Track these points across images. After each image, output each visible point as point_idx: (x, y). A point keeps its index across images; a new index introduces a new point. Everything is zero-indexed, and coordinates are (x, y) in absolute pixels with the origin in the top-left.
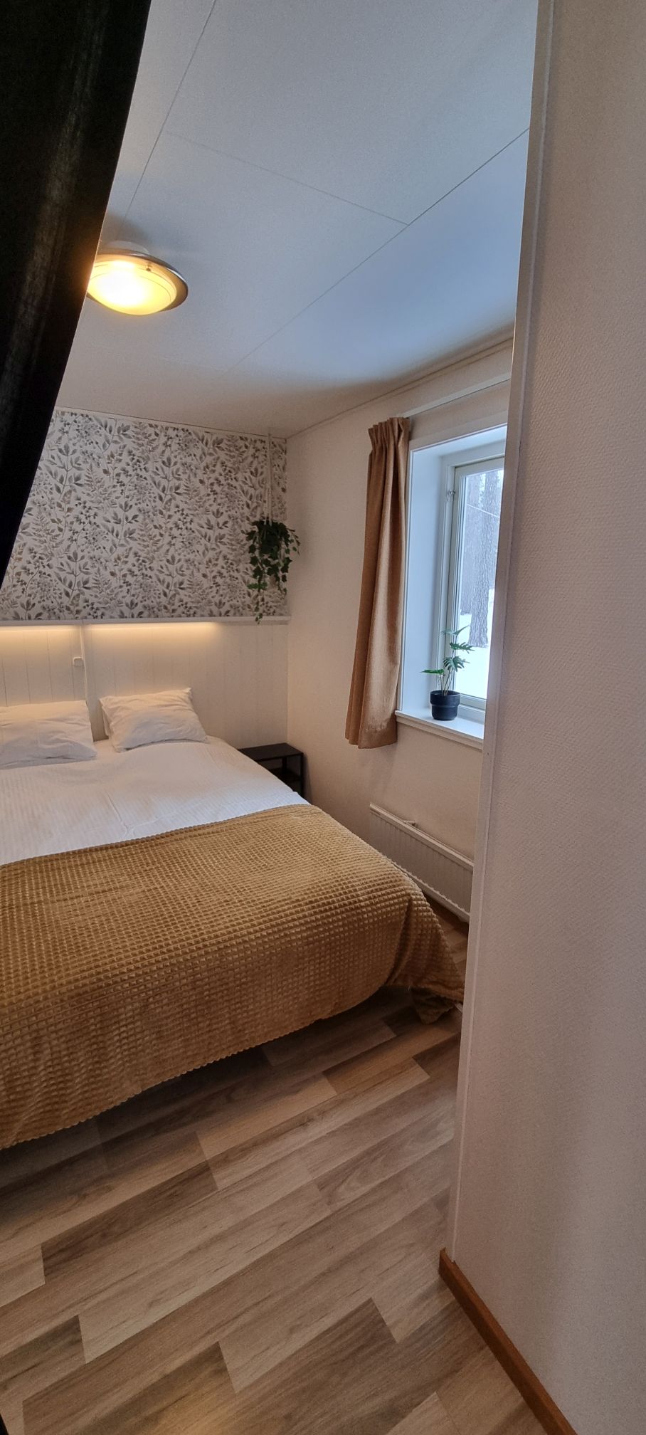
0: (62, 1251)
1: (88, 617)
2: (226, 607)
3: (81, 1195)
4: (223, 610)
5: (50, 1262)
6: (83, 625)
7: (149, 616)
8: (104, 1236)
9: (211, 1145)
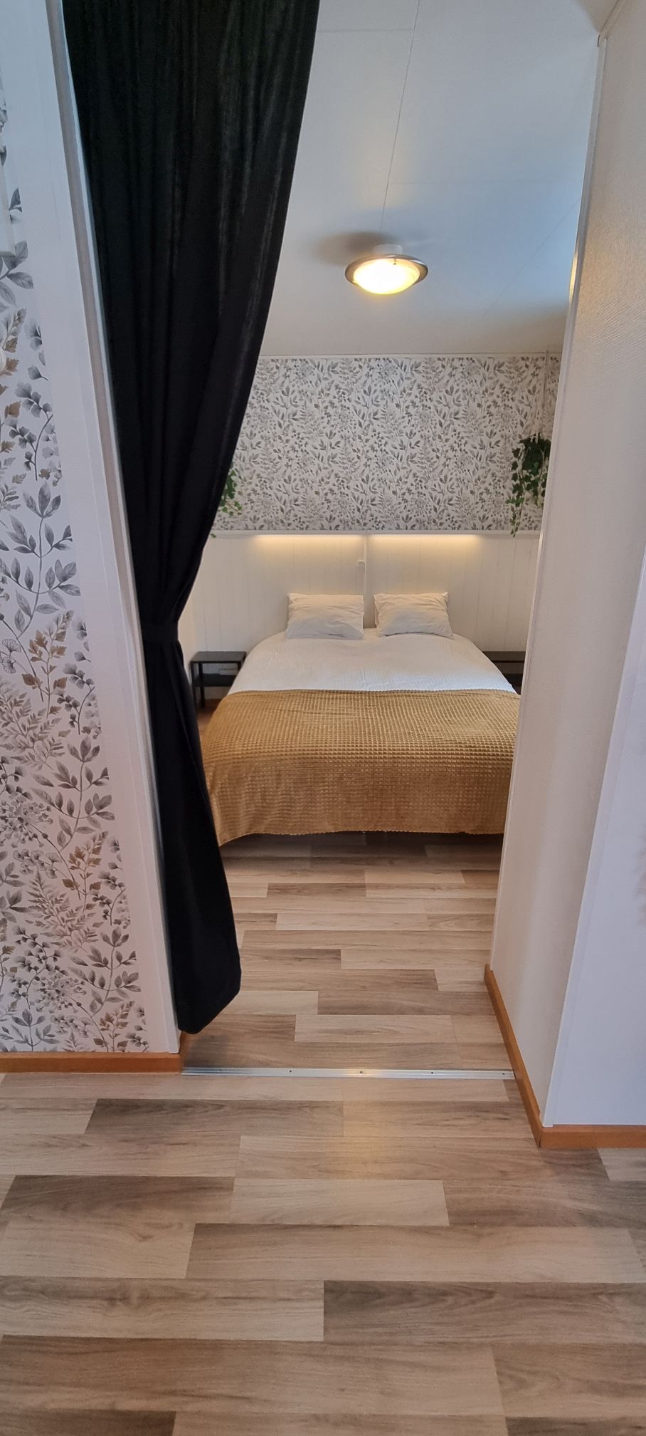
0: (278, 889)
1: (373, 528)
2: (489, 521)
3: (293, 872)
4: (486, 524)
5: (271, 891)
6: (368, 534)
7: (420, 529)
8: (299, 892)
9: (370, 877)
